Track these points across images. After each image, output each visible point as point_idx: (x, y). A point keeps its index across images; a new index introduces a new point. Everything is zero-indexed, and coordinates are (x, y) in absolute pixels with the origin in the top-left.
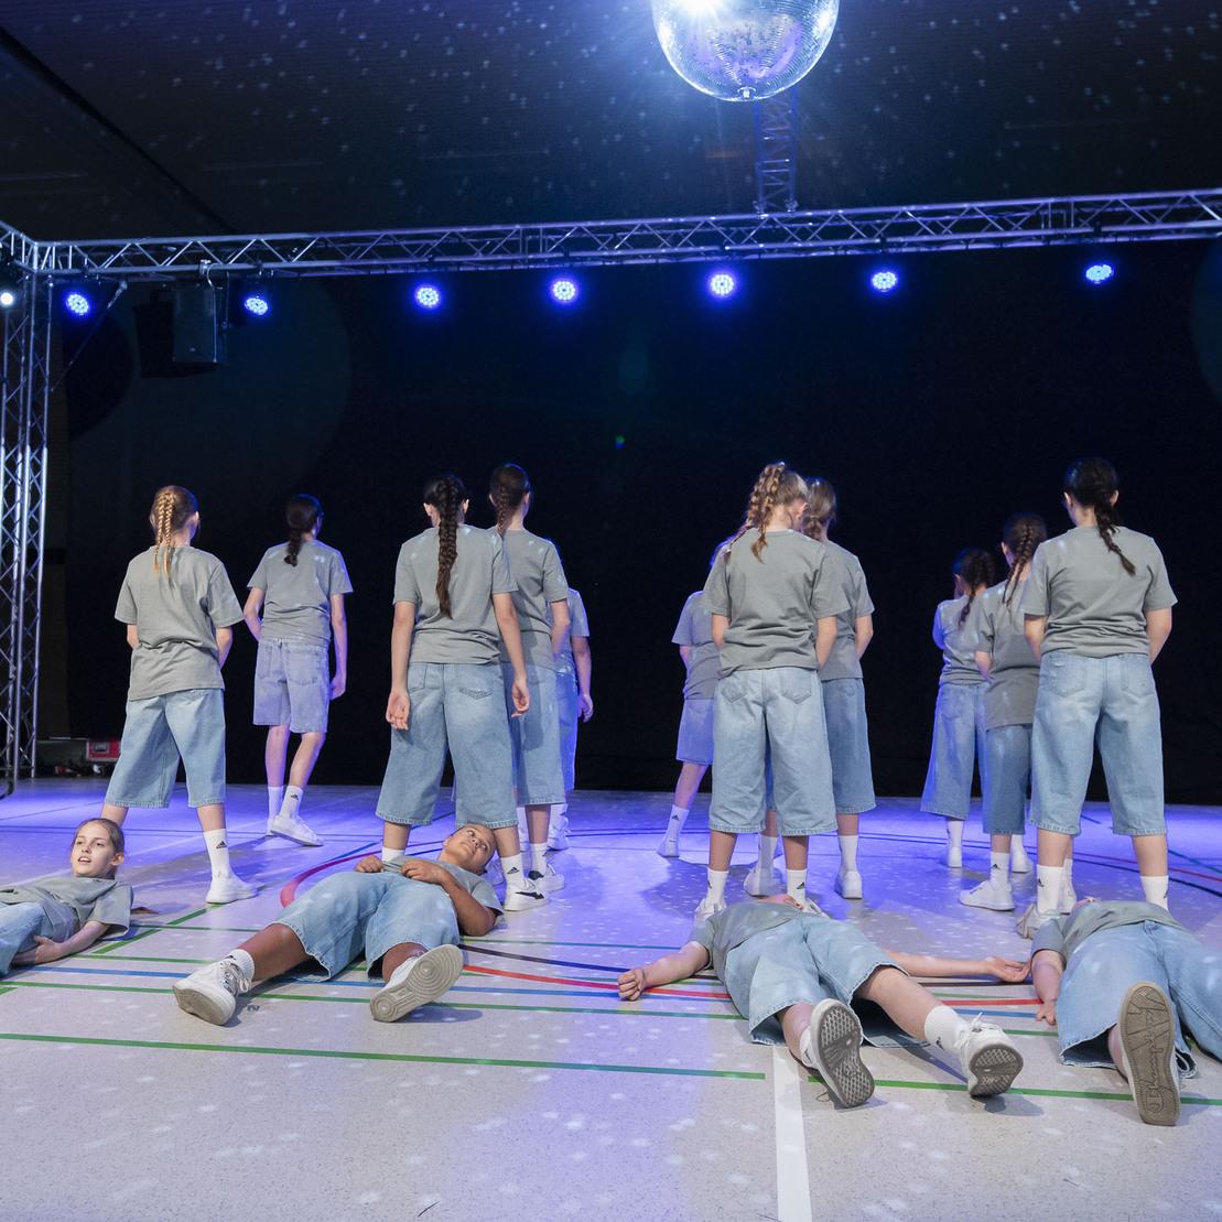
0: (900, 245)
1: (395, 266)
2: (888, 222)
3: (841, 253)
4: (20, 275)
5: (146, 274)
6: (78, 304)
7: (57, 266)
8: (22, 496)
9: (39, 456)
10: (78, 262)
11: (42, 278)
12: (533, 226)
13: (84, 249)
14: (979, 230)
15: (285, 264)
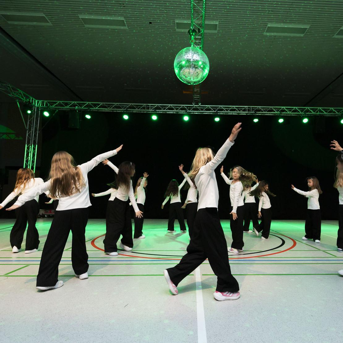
0: (220, 113)
1: (119, 110)
2: (218, 108)
3: (209, 113)
4: (32, 107)
5: (63, 108)
6: (46, 114)
7: (41, 105)
8: (31, 155)
9: (35, 147)
10: (46, 105)
11: (38, 108)
12: (148, 104)
13: (48, 102)
14: (234, 111)
15: (95, 108)
